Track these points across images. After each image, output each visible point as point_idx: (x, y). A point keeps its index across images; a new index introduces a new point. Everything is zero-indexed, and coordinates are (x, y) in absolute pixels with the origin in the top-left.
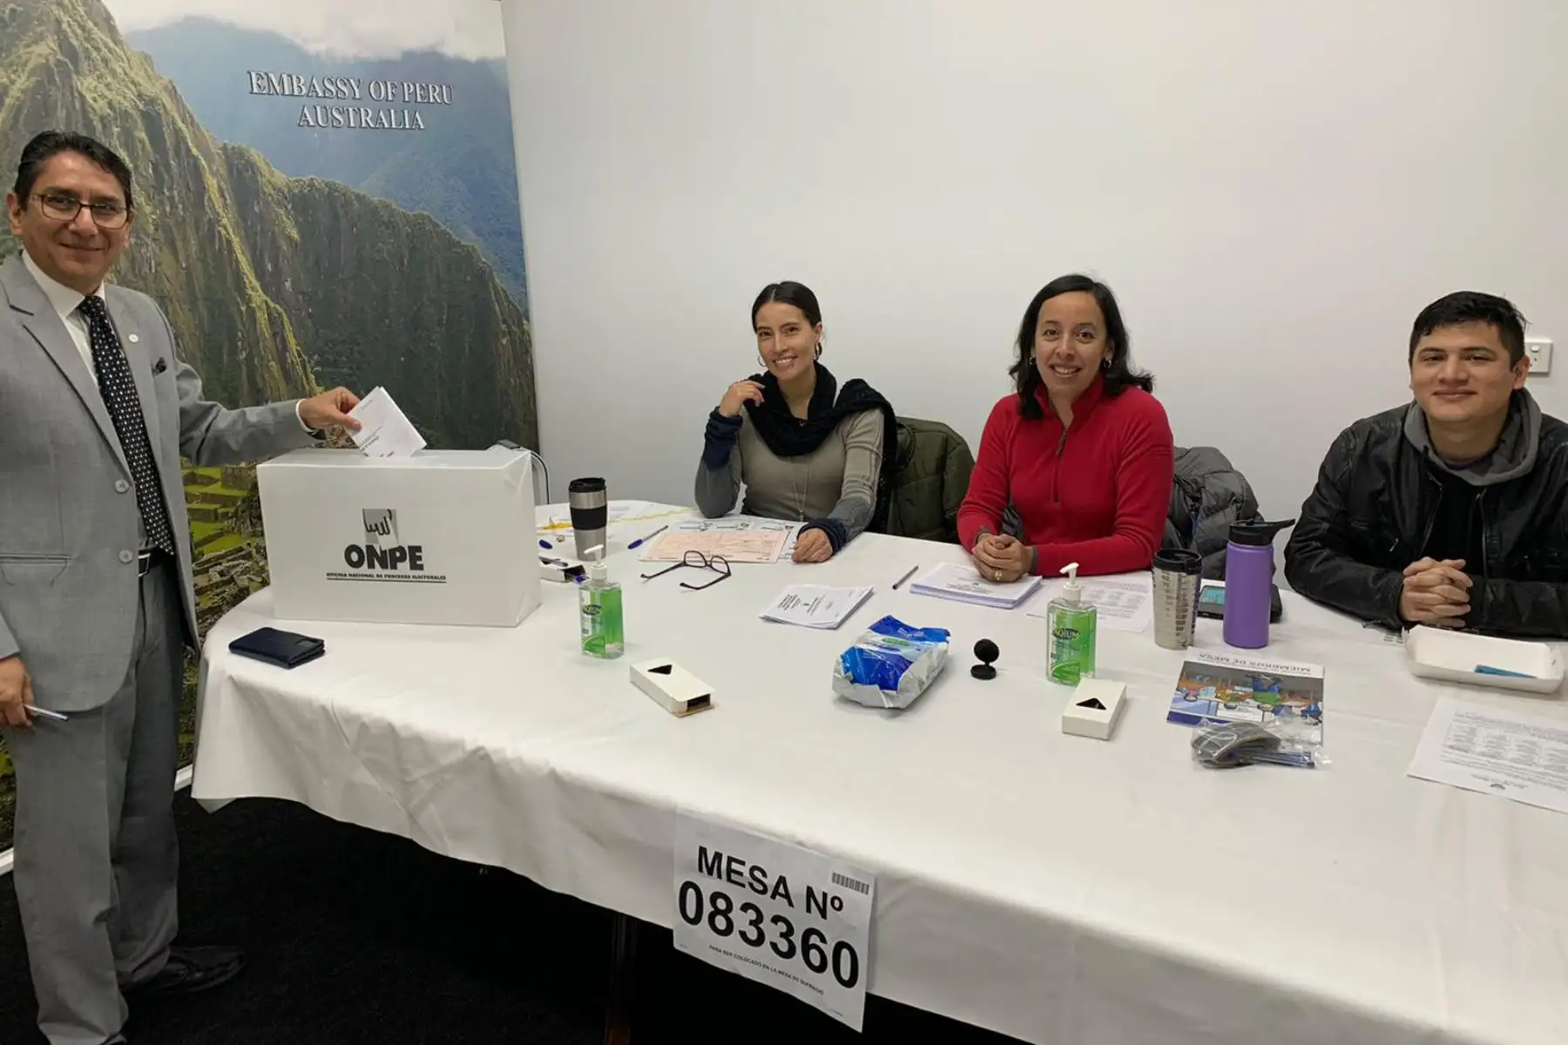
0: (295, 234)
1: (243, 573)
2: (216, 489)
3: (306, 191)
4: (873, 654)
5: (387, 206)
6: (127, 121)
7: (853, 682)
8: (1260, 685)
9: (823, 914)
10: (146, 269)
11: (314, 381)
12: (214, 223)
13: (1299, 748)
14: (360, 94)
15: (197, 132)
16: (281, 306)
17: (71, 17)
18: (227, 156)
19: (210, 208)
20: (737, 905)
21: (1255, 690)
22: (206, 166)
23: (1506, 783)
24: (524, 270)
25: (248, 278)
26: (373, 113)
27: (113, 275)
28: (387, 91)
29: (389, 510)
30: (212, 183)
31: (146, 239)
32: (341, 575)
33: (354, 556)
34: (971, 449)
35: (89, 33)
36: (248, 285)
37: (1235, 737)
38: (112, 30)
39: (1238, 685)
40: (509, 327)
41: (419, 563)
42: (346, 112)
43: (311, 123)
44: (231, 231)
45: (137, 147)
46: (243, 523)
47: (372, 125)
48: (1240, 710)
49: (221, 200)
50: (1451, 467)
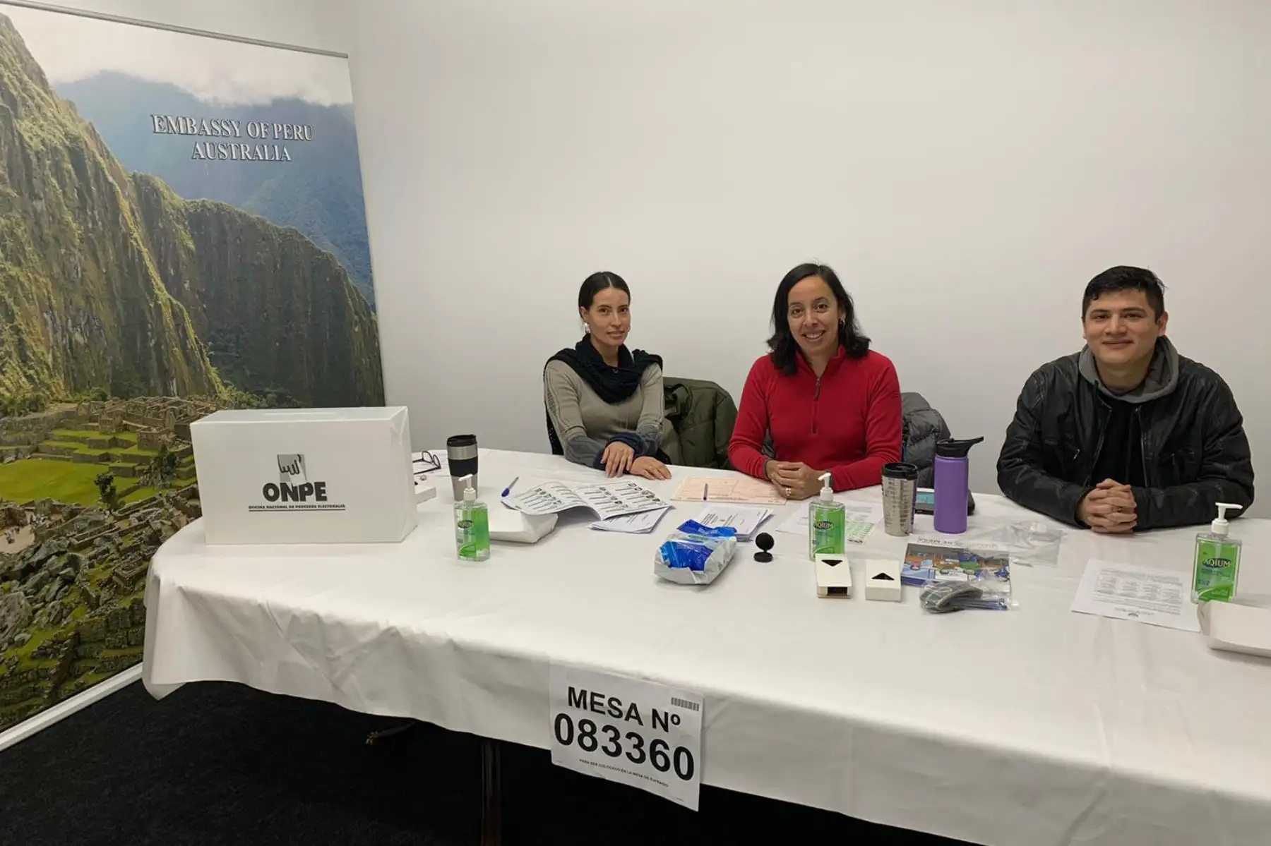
0: (191, 245)
1: (157, 518)
2: (133, 451)
3: (199, 210)
4: (685, 545)
5: (263, 222)
6: (57, 156)
7: (670, 566)
8: (963, 557)
9: (665, 727)
10: (74, 275)
11: (209, 363)
12: (127, 236)
13: (996, 597)
14: (240, 133)
15: (112, 164)
16: (182, 303)
17: (10, 72)
18: (136, 183)
19: (124, 225)
20: (599, 727)
21: (960, 561)
22: (119, 191)
23: (1138, 612)
24: (371, 272)
25: (155, 281)
26: (250, 149)
27: (48, 279)
28: (261, 130)
29: (299, 455)
30: (125, 204)
31: (72, 249)
32: (261, 507)
33: (271, 492)
34: (734, 400)
35: (26, 85)
36: (155, 287)
37: (951, 590)
38: (43, 82)
39: (948, 558)
40: (360, 318)
41: (323, 495)
42: (229, 147)
43: (202, 157)
44: (140, 243)
45: (65, 176)
46: (155, 478)
47: (250, 158)
48: (951, 575)
49: (132, 218)
50: (1116, 394)
